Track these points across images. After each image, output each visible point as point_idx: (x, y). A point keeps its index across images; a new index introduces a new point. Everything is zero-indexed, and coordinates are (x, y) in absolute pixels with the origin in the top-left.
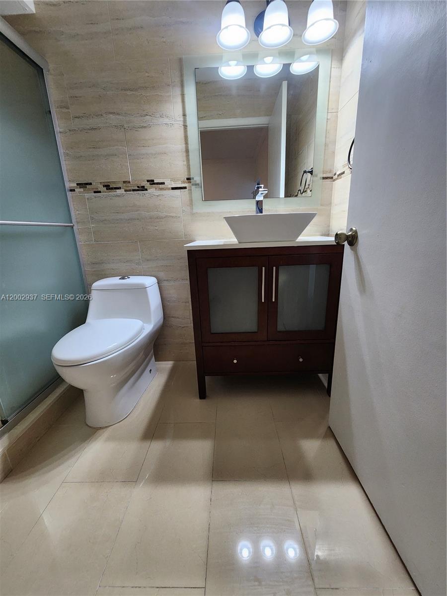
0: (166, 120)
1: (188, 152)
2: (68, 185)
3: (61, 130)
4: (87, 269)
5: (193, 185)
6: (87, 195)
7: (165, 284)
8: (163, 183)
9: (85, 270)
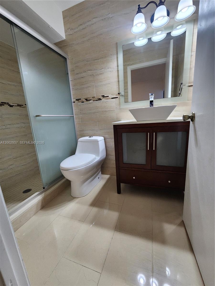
0: (110, 70)
1: (119, 82)
2: (73, 100)
3: (72, 80)
4: (78, 133)
5: (121, 96)
6: (79, 104)
7: (107, 140)
8: (108, 96)
9: (77, 134)
